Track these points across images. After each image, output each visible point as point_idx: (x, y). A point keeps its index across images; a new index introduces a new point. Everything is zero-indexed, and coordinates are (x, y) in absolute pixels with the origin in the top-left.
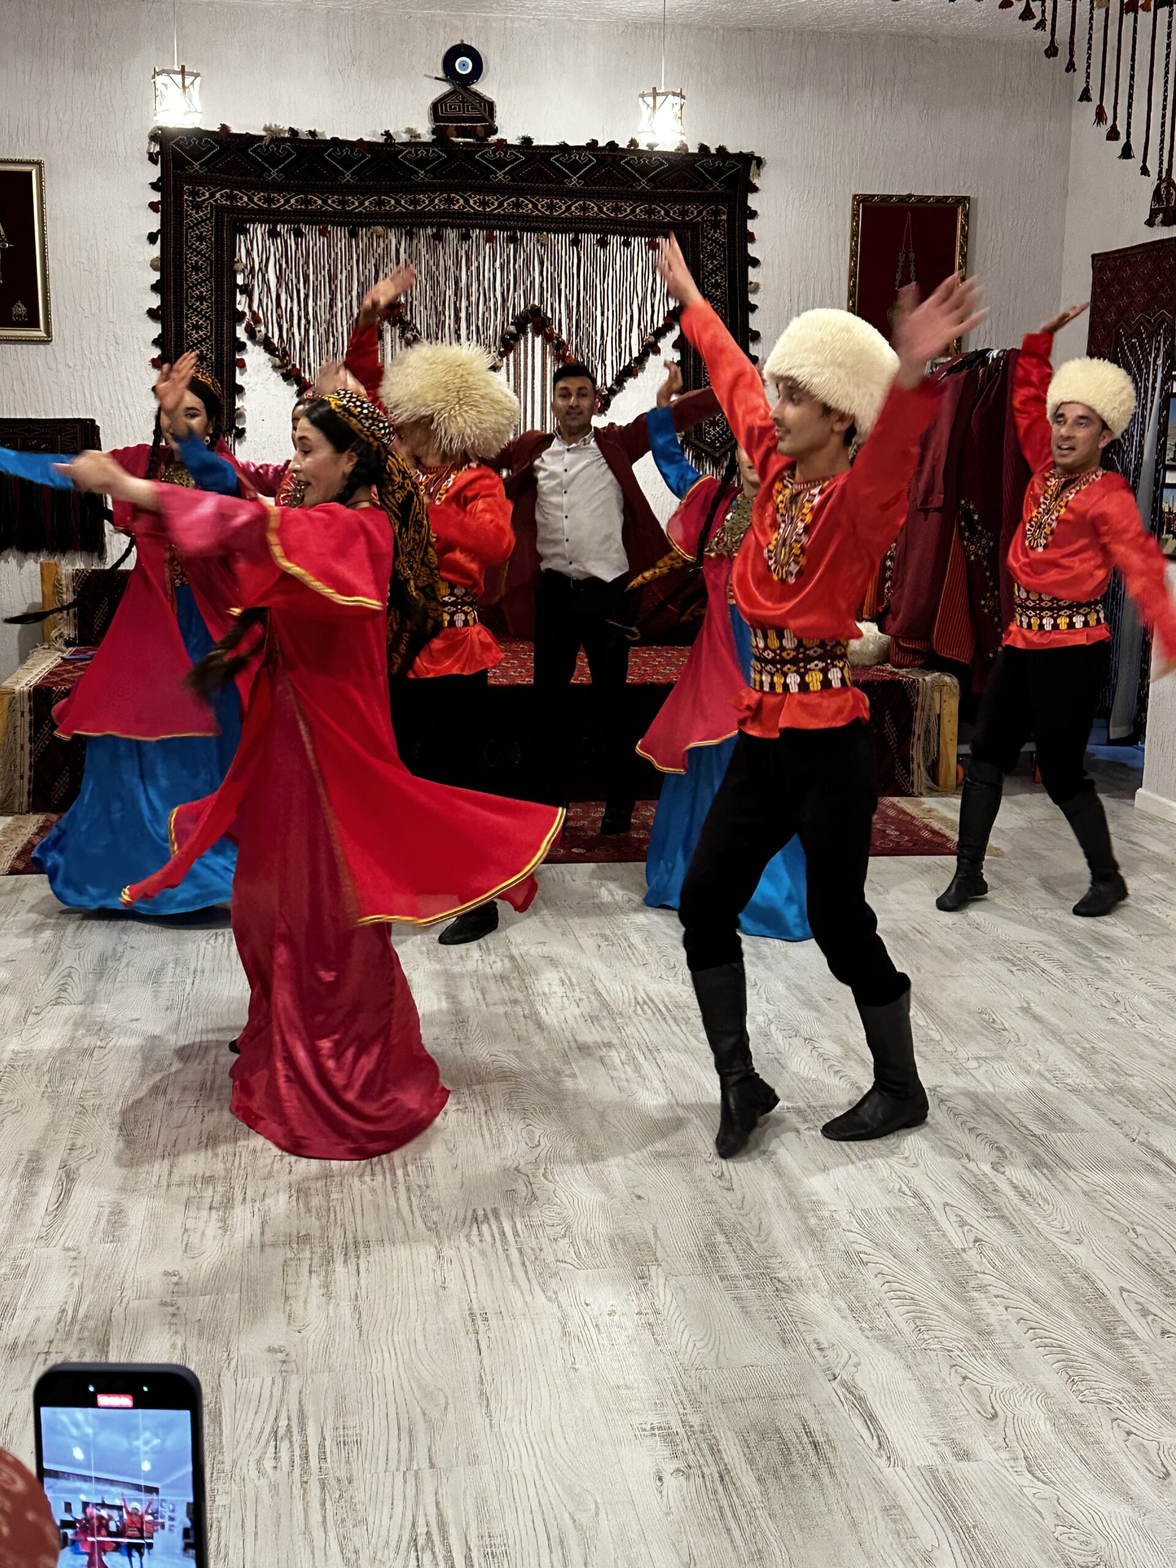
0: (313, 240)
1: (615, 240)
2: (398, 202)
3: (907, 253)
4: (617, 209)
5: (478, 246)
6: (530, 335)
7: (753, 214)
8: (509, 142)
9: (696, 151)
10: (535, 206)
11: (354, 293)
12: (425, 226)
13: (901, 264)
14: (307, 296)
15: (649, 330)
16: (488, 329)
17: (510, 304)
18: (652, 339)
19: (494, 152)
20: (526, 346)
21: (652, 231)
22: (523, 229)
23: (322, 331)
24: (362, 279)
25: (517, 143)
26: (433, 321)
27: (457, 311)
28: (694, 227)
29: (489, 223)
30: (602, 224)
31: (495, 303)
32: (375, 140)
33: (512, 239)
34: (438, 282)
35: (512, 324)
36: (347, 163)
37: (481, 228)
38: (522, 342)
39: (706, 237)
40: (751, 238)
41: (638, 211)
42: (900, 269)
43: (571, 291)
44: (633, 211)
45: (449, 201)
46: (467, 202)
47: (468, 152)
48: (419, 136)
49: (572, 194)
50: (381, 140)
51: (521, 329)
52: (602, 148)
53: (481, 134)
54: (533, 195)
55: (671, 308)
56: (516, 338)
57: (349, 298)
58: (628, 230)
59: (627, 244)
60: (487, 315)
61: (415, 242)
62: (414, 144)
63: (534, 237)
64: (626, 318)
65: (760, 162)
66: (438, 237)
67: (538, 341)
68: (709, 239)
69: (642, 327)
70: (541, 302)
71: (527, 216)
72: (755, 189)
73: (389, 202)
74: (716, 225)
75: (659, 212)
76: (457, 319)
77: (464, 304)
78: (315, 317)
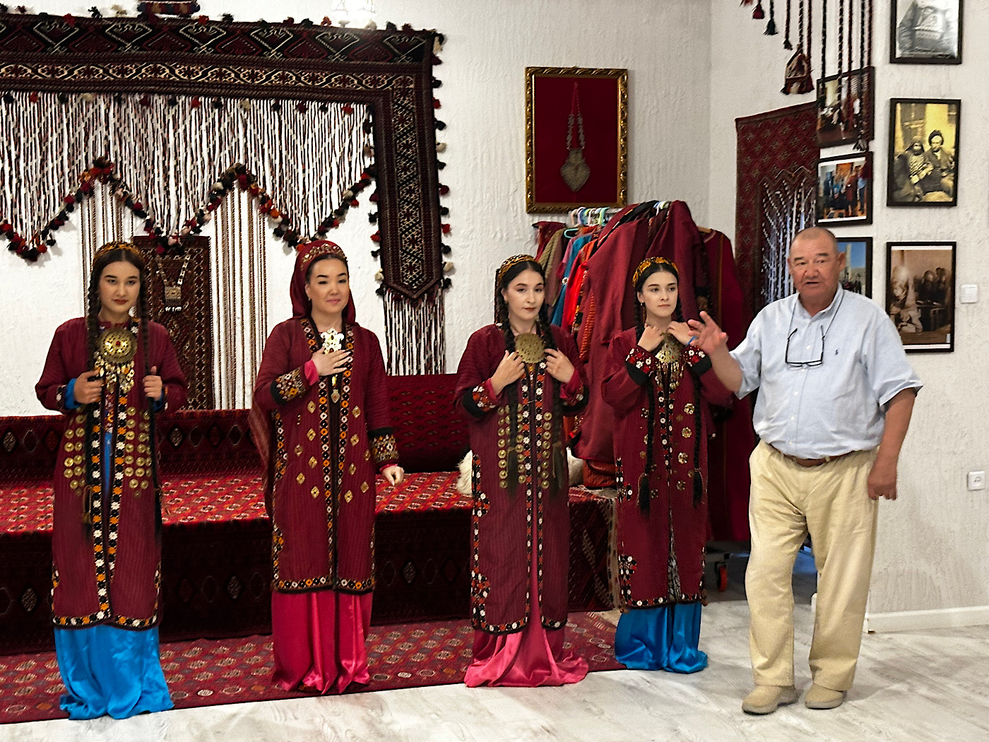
0: (25, 107)
1: (313, 106)
2: (106, 71)
3: (576, 118)
4: (314, 79)
5: (184, 111)
6: (236, 191)
7: (438, 84)
8: (210, 19)
9: (384, 28)
10: (237, 76)
11: (65, 154)
12: (134, 93)
13: (571, 127)
14: (18, 157)
15: (348, 186)
16: (196, 185)
17: (216, 163)
18: (351, 193)
19: (197, 27)
20: (233, 201)
21: (347, 98)
22: (226, 96)
23: (33, 188)
24: (72, 141)
25: (219, 19)
26: (142, 179)
27: (166, 170)
28: (386, 95)
29: (195, 91)
30: (300, 91)
31: (203, 162)
32: (82, 15)
33: (217, 105)
34: (147, 144)
35: (219, 181)
36: (57, 36)
37: (187, 95)
38: (229, 197)
39: (396, 103)
40: (437, 104)
41: (333, 80)
42: (570, 132)
43: (274, 151)
44: (329, 80)
45: (156, 71)
46: (172, 71)
47: (173, 28)
48: (125, 12)
49: (272, 65)
50: (89, 15)
51: (228, 186)
52: (298, 25)
53: (185, 11)
54: (236, 65)
55: (367, 166)
56: (223, 193)
57: (60, 159)
58: (325, 97)
59: (324, 109)
60: (194, 173)
61: (124, 107)
62: (121, 20)
63: (238, 103)
64: (326, 174)
65: (442, 39)
66: (146, 103)
67: (245, 195)
68: (399, 105)
69: (341, 182)
70: (246, 161)
71: (230, 84)
72: (439, 62)
73: (98, 71)
74: (405, 93)
75: (353, 81)
76: (166, 178)
77: (172, 163)
78: (27, 177)
